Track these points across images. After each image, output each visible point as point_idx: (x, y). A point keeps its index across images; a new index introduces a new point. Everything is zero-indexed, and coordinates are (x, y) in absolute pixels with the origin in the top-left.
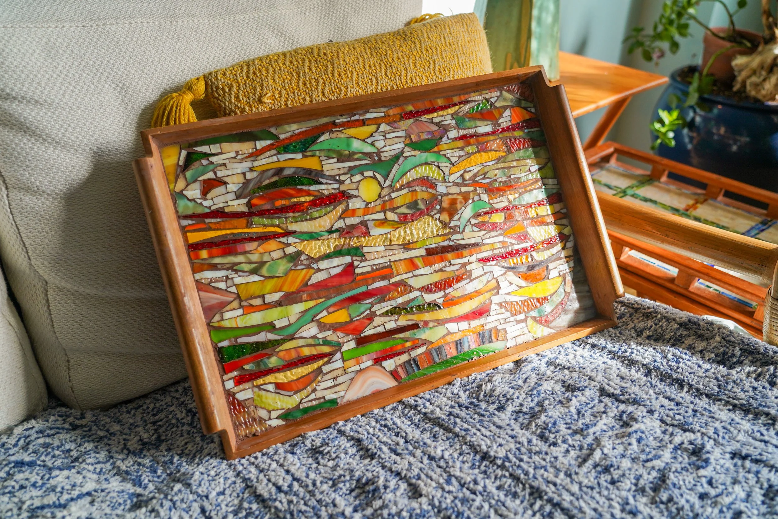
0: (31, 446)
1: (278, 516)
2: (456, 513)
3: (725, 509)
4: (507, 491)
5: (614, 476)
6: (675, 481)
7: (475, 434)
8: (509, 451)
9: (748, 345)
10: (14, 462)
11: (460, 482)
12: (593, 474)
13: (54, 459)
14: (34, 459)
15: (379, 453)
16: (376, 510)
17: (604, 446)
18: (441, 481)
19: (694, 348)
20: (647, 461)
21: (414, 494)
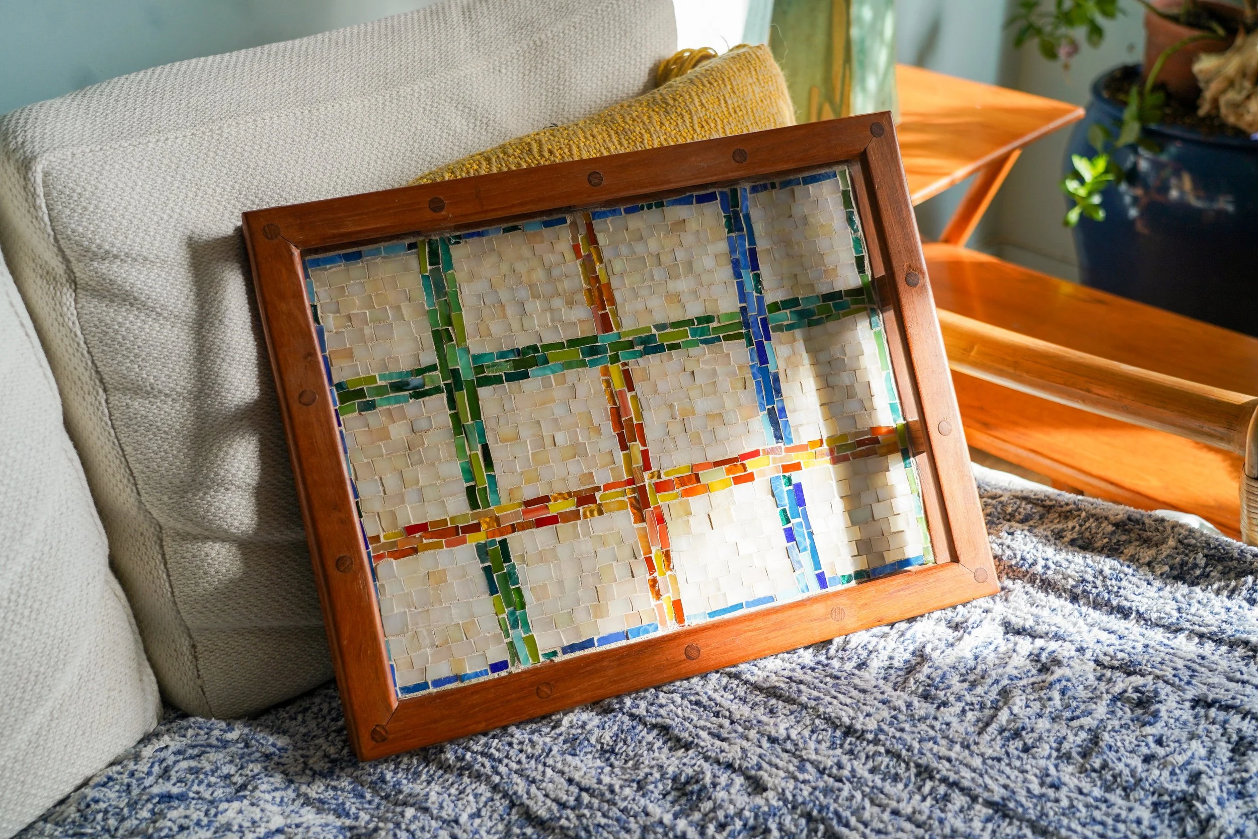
0: (173, 773)
1: (566, 836)
2: (818, 807)
3: (1177, 771)
4: (885, 774)
5: (1027, 741)
6: (1111, 742)
7: (830, 703)
8: (883, 721)
9: (1215, 548)
10: (158, 795)
11: (817, 768)
12: (999, 742)
13: (211, 789)
14: (184, 789)
15: (696, 741)
16: (706, 815)
17: (1014, 704)
18: (792, 768)
19: (1138, 560)
20: (1072, 719)
21: (755, 789)
